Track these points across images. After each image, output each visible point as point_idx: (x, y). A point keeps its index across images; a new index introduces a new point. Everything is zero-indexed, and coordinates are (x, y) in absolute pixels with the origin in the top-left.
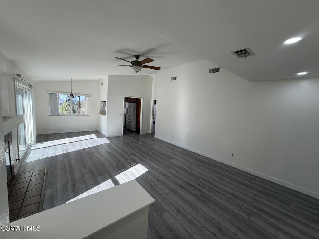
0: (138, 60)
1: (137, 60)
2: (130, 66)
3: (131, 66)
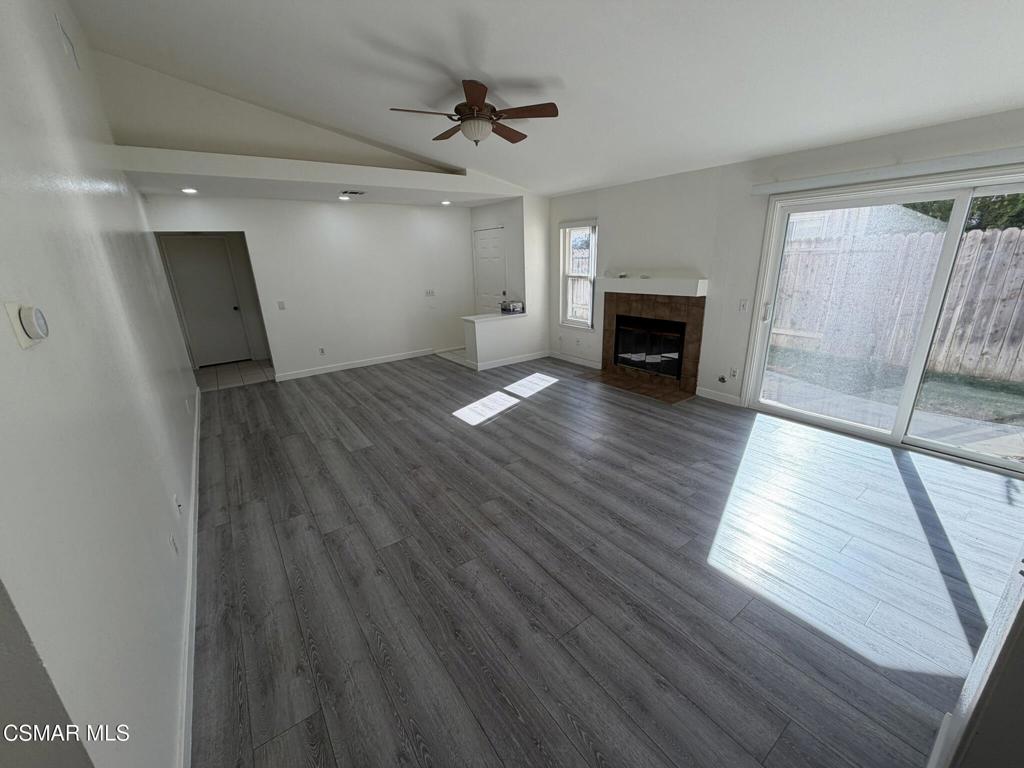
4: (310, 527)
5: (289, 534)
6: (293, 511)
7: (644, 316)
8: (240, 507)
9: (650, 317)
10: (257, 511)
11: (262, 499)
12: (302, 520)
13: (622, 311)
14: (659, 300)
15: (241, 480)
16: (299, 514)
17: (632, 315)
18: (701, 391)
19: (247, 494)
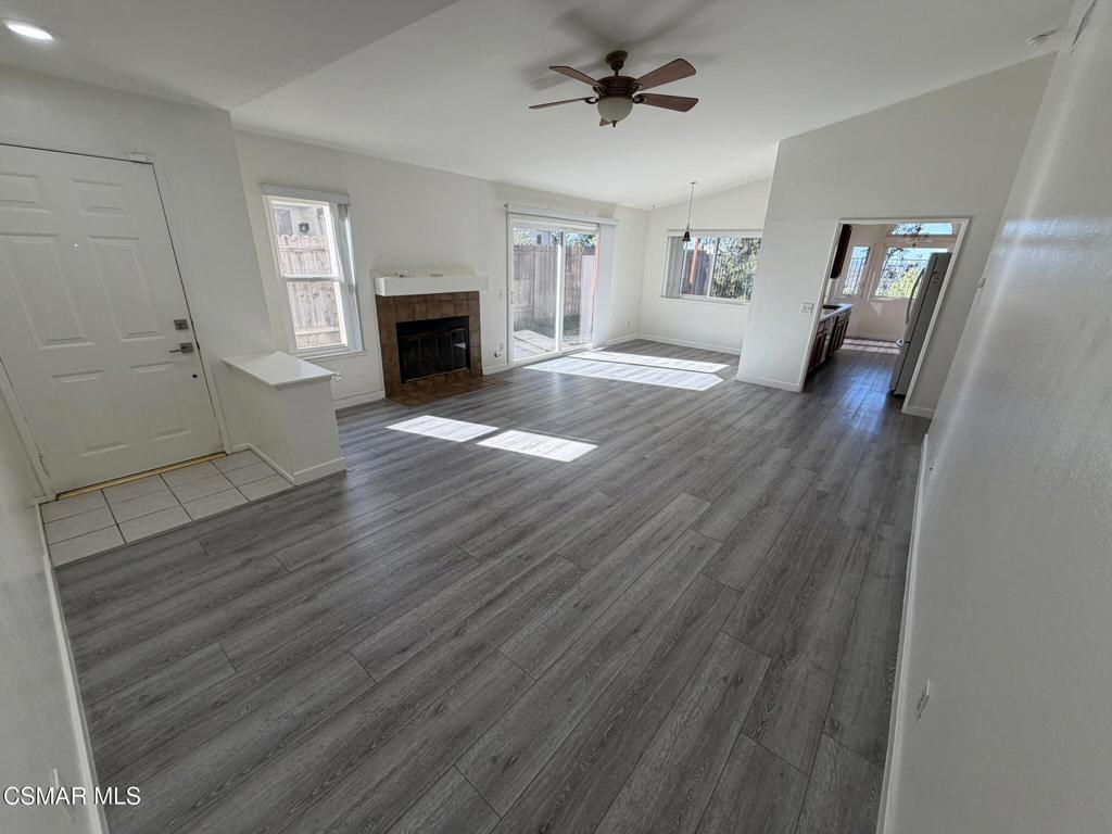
0: (619, 74)
1: (617, 73)
2: (588, 100)
3: (592, 100)
4: (819, 480)
5: (838, 486)
6: (823, 496)
7: (430, 318)
8: (864, 529)
9: (437, 316)
10: (851, 515)
11: (839, 521)
12: (821, 487)
13: (404, 317)
14: (443, 298)
15: (847, 560)
16: (818, 491)
17: (417, 319)
18: (486, 370)
19: (849, 537)
